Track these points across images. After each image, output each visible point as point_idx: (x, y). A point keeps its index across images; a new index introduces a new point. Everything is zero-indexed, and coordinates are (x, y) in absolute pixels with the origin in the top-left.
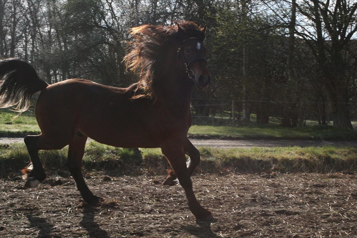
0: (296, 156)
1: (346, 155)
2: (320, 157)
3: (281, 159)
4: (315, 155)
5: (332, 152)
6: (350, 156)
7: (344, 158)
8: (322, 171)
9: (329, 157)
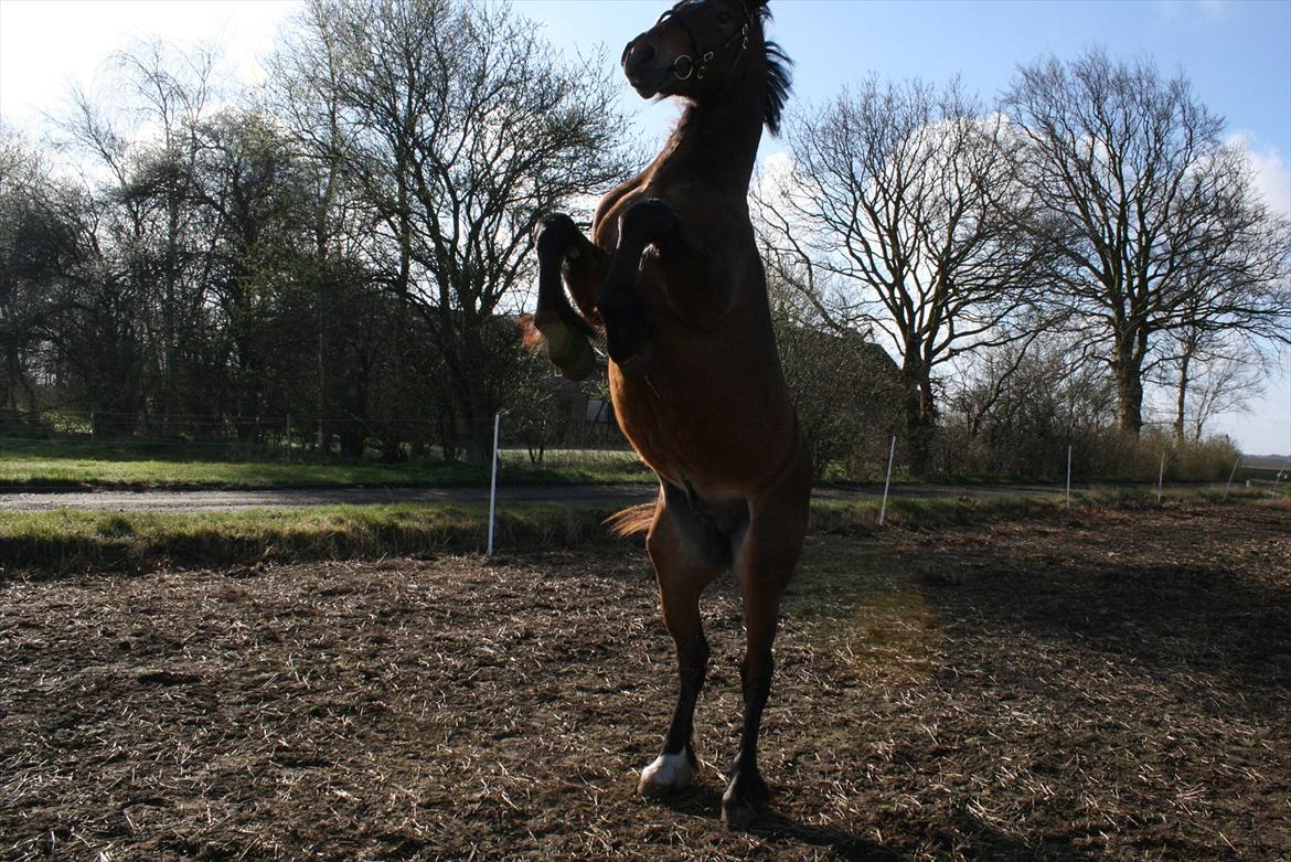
0: (327, 525)
1: (430, 521)
2: (374, 526)
3: (290, 534)
4: (367, 523)
5: (402, 516)
6: (439, 522)
7: (424, 527)
8: (369, 554)
9: (395, 526)
